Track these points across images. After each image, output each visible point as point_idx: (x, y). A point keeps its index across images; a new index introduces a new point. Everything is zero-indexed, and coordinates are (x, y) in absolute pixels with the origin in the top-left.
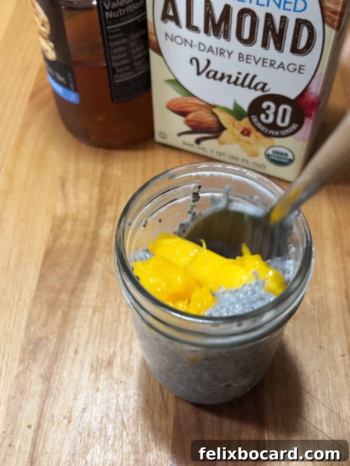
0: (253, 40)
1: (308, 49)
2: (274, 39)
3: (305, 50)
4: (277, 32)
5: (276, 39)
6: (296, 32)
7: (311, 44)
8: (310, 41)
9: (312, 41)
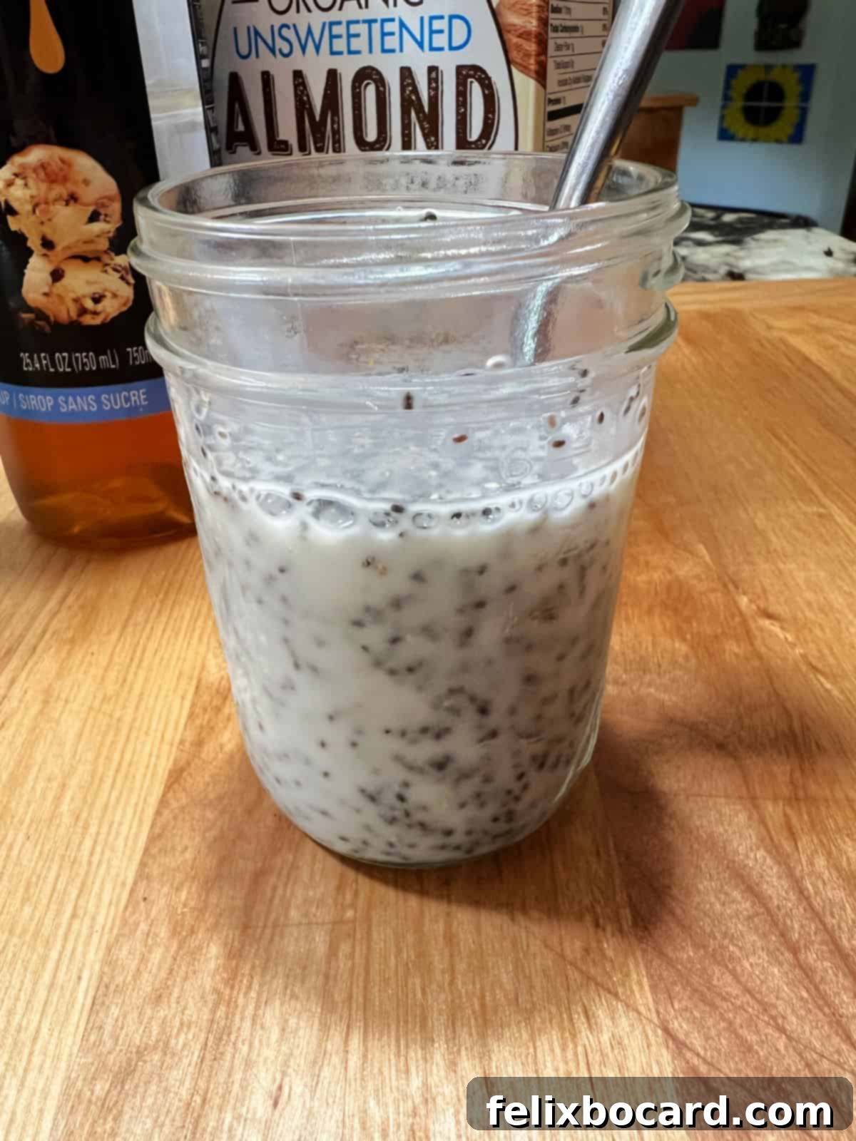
0: (385, 140)
1: (488, 139)
2: (422, 129)
3: (484, 141)
4: (426, 109)
5: (427, 126)
6: (461, 99)
7: (493, 120)
8: (490, 116)
9: (494, 115)
